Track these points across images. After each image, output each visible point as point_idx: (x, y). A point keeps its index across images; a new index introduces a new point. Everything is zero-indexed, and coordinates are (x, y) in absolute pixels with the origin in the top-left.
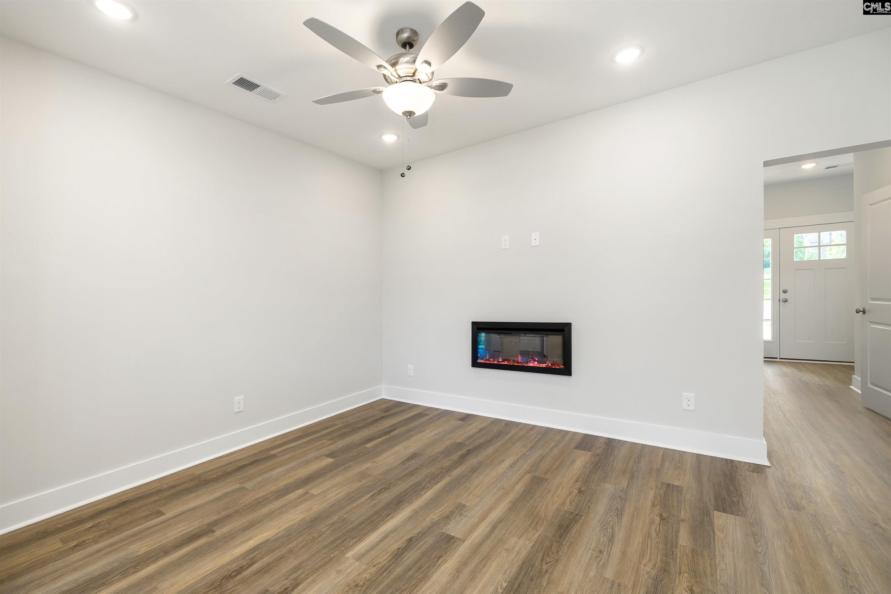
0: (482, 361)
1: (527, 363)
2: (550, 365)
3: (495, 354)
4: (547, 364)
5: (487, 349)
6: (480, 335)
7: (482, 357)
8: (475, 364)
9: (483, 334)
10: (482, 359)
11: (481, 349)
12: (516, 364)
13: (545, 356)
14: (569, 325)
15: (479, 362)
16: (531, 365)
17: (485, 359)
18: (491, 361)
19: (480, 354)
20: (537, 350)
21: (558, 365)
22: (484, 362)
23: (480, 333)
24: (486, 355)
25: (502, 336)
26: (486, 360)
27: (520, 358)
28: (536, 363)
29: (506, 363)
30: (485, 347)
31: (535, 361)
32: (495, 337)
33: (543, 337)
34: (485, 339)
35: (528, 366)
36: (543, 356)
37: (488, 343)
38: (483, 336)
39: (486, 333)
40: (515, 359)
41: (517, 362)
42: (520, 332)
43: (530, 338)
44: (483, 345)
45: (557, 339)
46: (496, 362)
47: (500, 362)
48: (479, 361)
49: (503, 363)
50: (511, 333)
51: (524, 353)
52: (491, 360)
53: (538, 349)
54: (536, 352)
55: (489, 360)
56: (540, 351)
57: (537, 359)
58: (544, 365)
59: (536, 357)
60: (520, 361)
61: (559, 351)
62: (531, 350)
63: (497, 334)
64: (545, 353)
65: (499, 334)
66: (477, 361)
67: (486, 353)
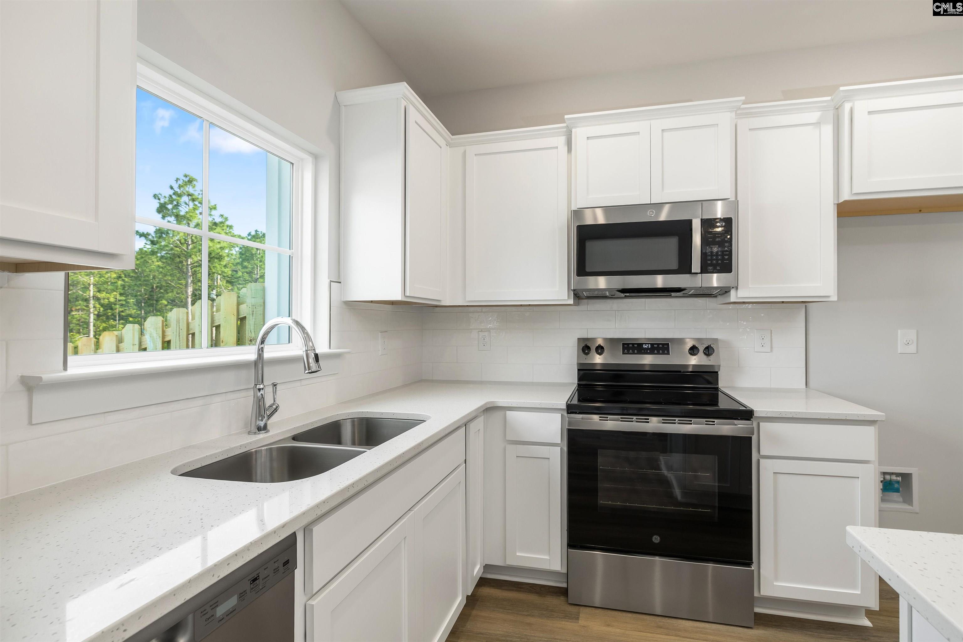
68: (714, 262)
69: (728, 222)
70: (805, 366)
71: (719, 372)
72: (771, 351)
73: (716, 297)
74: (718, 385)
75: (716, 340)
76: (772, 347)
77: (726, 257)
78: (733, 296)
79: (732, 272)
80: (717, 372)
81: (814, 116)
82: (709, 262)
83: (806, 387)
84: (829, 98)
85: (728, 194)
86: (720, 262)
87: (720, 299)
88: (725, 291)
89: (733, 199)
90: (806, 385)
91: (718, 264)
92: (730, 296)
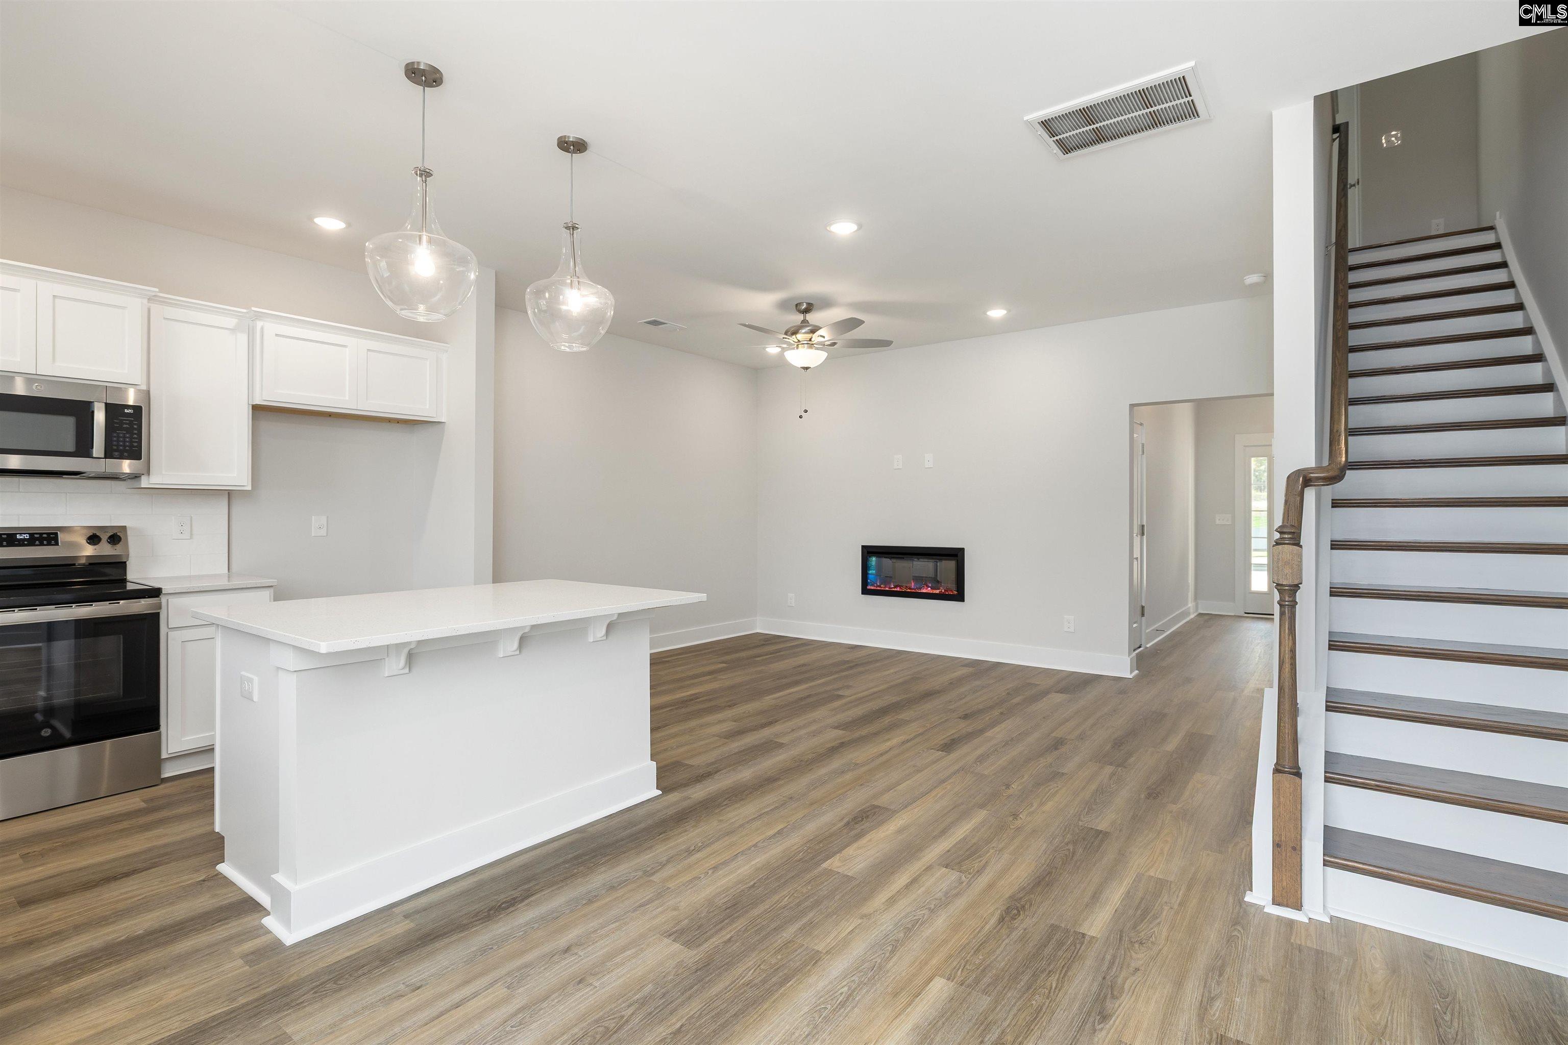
0: (872, 588)
1: (920, 589)
2: (943, 591)
3: (886, 580)
4: (940, 590)
5: (879, 573)
6: (870, 559)
7: (873, 583)
8: (865, 591)
9: (874, 559)
10: (873, 585)
11: (871, 574)
12: (908, 590)
13: (938, 582)
14: (962, 550)
15: (869, 589)
16: (924, 591)
17: (876, 585)
18: (882, 588)
19: (870, 580)
20: (931, 576)
21: (952, 591)
22: (875, 588)
23: (870, 557)
24: (877, 581)
25: (894, 560)
26: (877, 587)
27: (913, 584)
28: (929, 589)
29: (898, 589)
30: (876, 572)
31: (928, 587)
32: (887, 562)
33: (937, 562)
34: (876, 563)
35: (921, 592)
36: (936, 582)
37: (879, 568)
38: (873, 560)
39: (877, 557)
40: (908, 585)
41: (910, 589)
42: (913, 556)
43: (923, 563)
44: (873, 570)
45: (951, 564)
46: (887, 589)
47: (892, 588)
48: (869, 587)
49: (895, 589)
50: (903, 558)
51: (917, 579)
52: (882, 586)
53: (931, 574)
54: (930, 577)
55: (880, 587)
56: (933, 577)
57: (930, 585)
58: (937, 592)
59: (930, 583)
60: (913, 587)
61: (953, 576)
62: (924, 576)
63: (889, 558)
64: (938, 579)
65: (891, 558)
66: (866, 588)
67: (877, 579)
68: (121, 448)
69: (138, 410)
70: (227, 551)
71: (127, 562)
72: (191, 538)
73: (125, 480)
74: (126, 576)
75: (124, 528)
76: (191, 534)
77: (135, 444)
78: (144, 482)
79: (141, 459)
80: (125, 562)
81: (231, 322)
82: (115, 447)
83: (229, 572)
84: (245, 311)
85: (138, 378)
86: (127, 448)
87: (130, 483)
88: (135, 477)
89: (144, 387)
90: (229, 570)
91: (127, 451)
92: (140, 480)
